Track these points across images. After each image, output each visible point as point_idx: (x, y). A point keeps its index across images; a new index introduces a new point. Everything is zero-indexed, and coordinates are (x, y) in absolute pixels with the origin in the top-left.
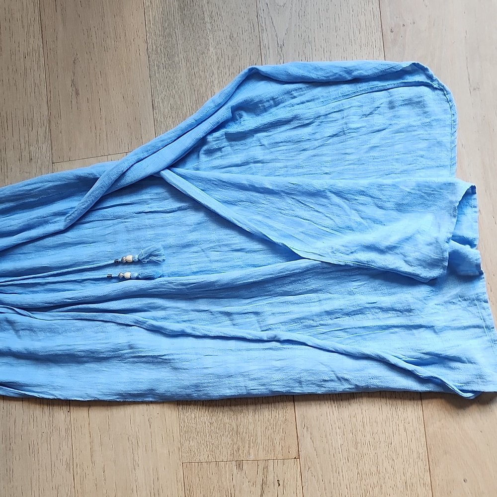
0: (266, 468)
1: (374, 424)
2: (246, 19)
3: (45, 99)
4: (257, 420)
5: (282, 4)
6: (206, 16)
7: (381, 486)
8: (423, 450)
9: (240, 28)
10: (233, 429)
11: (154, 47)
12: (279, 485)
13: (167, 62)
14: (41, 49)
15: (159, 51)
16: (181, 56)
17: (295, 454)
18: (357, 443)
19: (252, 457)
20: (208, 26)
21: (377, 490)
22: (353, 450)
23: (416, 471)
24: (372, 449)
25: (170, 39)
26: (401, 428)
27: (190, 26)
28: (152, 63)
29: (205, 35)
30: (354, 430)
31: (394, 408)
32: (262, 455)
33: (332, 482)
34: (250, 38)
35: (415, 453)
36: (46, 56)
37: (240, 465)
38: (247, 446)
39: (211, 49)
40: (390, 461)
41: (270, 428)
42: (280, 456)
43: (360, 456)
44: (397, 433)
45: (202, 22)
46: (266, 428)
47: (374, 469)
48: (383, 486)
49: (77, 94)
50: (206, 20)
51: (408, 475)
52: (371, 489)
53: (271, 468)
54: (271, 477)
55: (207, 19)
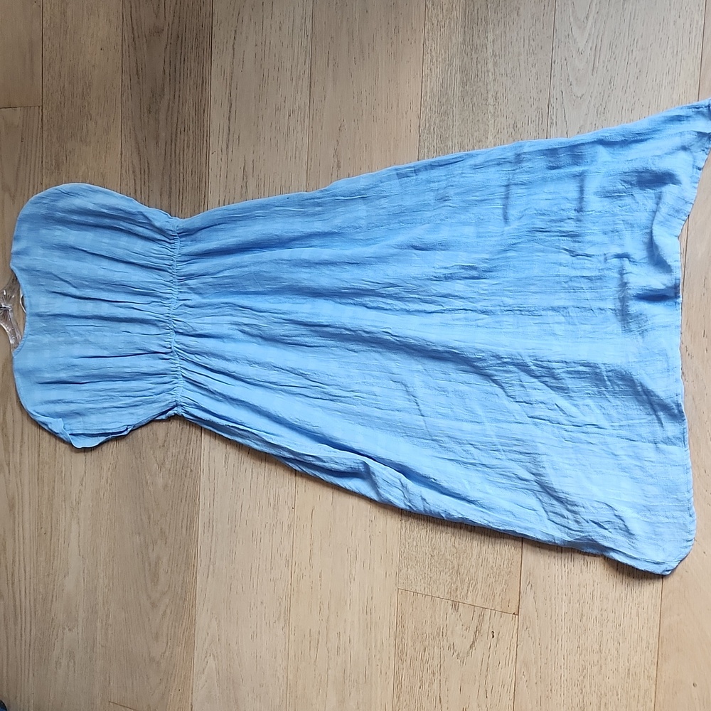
0: (482, 616)
1: (605, 600)
2: (535, 106)
3: (305, 167)
4: (480, 564)
5: (580, 95)
6: (490, 96)
7: (601, 667)
8: (654, 642)
9: (527, 117)
10: (454, 567)
11: (427, 125)
12: (493, 637)
13: (438, 145)
14: (307, 107)
15: (432, 130)
16: (455, 141)
17: (514, 610)
18: (582, 615)
19: (469, 601)
20: (491, 109)
21: (596, 669)
22: (578, 622)
23: (642, 661)
24: (598, 625)
25: (446, 118)
26: (634, 612)
27: (471, 106)
28: (422, 144)
29: (485, 120)
30: (582, 602)
31: (629, 589)
32: (479, 602)
33: (549, 648)
34: (536, 131)
35: (644, 642)
36: (311, 117)
37: (455, 606)
38: (466, 588)
39: (490, 138)
40: (616, 643)
41: (492, 576)
42: (498, 608)
43: (584, 629)
44: (628, 616)
45: (484, 103)
46: (488, 575)
47: (596, 647)
48: (604, 667)
49: (339, 166)
50: (489, 100)
51: (633, 662)
52: (589, 667)
53: (487, 618)
54: (485, 627)
55: (491, 101)
